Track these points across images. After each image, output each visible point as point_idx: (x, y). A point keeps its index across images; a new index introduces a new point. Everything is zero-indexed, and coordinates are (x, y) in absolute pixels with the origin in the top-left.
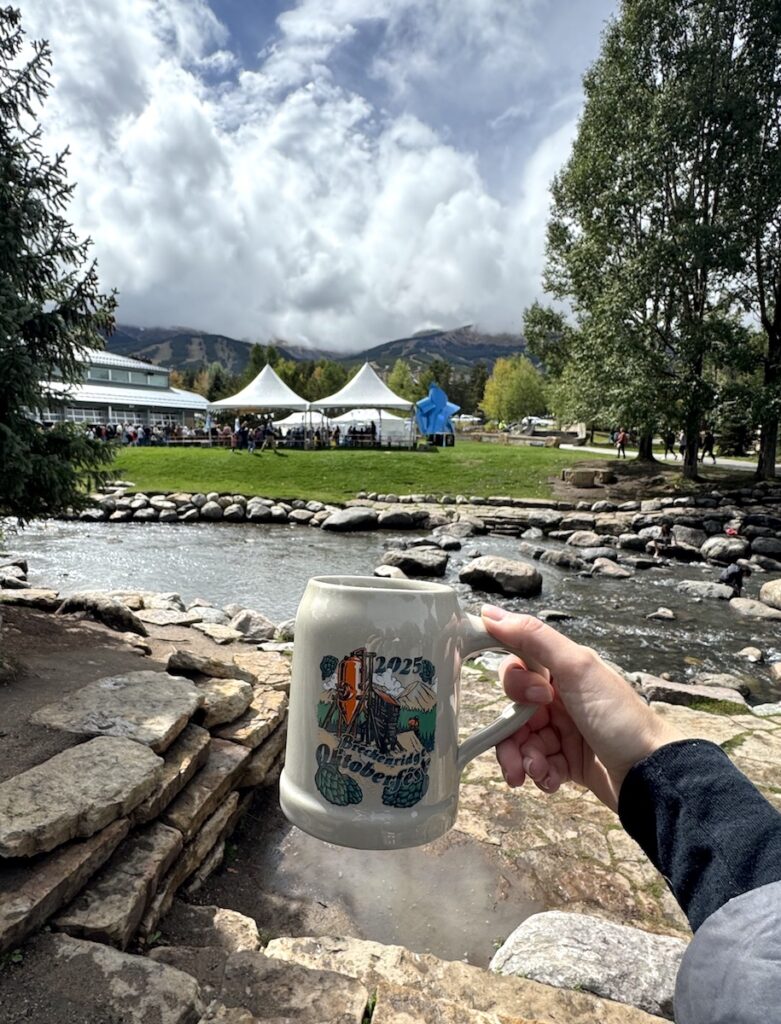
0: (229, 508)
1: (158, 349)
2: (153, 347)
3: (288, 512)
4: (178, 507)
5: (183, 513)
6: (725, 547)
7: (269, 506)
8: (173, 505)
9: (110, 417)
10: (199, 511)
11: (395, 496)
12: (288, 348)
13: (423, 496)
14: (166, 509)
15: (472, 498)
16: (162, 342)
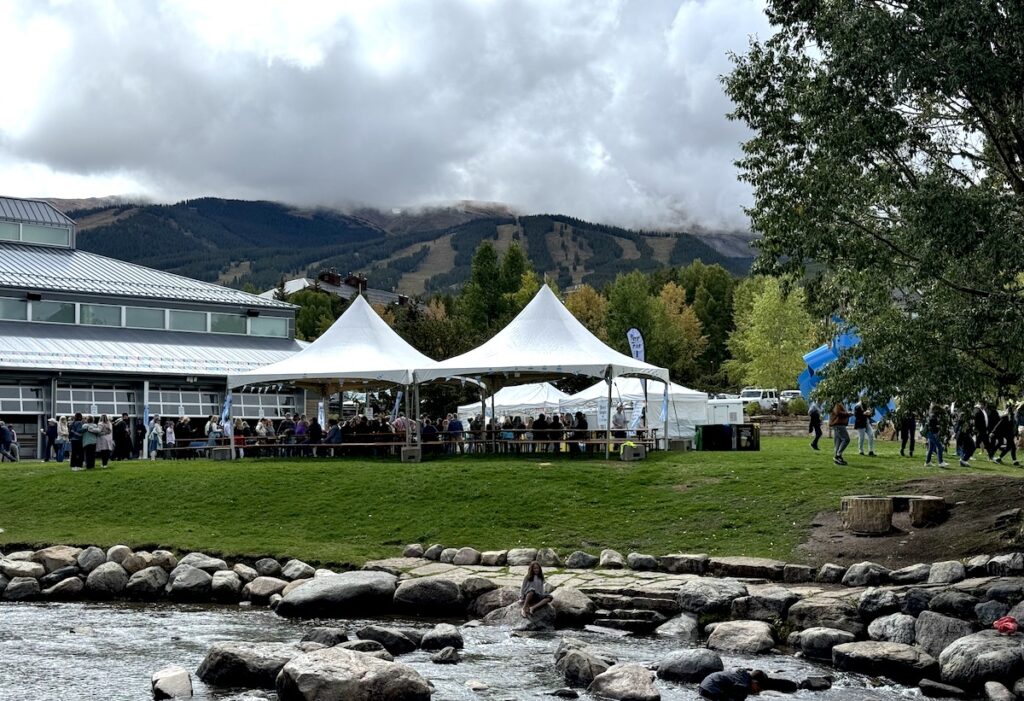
0: (141, 573)
1: (425, 251)
2: (417, 247)
3: (244, 580)
4: (48, 571)
5: (51, 582)
6: (970, 656)
7: (211, 570)
8: (39, 566)
9: (147, 402)
10: (84, 580)
11: (474, 551)
12: (709, 236)
13: (533, 550)
14: (22, 574)
15: (633, 555)
16: (438, 235)
